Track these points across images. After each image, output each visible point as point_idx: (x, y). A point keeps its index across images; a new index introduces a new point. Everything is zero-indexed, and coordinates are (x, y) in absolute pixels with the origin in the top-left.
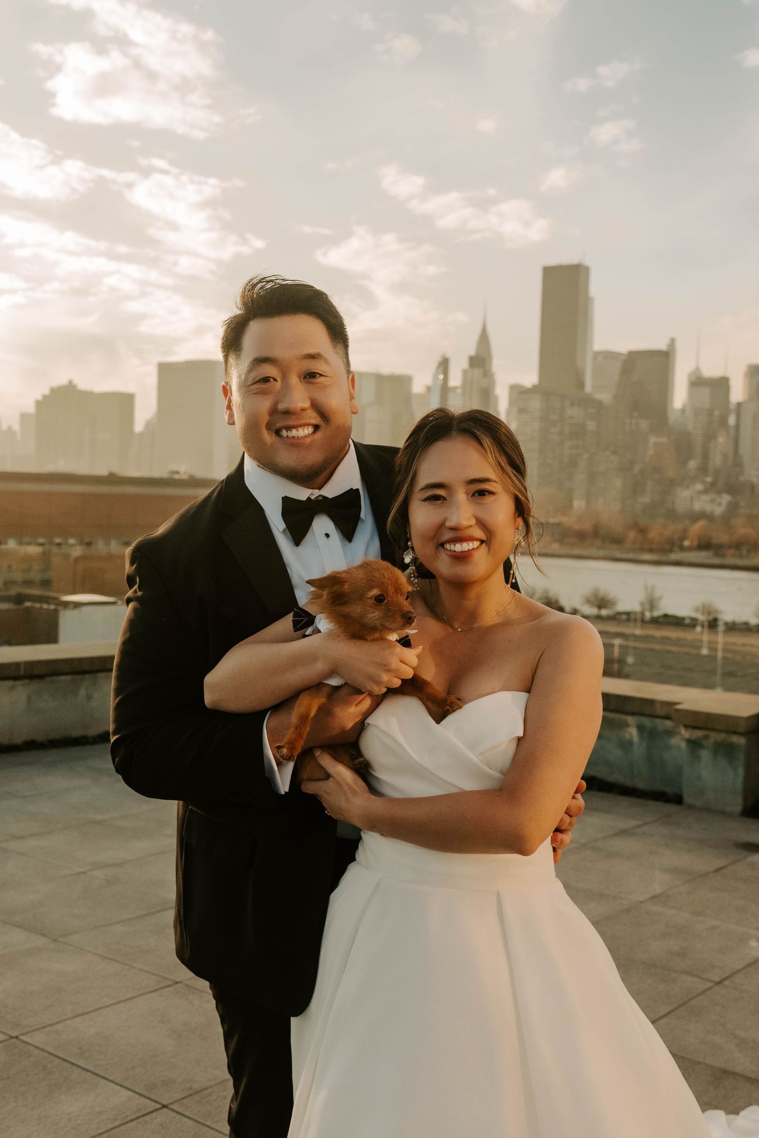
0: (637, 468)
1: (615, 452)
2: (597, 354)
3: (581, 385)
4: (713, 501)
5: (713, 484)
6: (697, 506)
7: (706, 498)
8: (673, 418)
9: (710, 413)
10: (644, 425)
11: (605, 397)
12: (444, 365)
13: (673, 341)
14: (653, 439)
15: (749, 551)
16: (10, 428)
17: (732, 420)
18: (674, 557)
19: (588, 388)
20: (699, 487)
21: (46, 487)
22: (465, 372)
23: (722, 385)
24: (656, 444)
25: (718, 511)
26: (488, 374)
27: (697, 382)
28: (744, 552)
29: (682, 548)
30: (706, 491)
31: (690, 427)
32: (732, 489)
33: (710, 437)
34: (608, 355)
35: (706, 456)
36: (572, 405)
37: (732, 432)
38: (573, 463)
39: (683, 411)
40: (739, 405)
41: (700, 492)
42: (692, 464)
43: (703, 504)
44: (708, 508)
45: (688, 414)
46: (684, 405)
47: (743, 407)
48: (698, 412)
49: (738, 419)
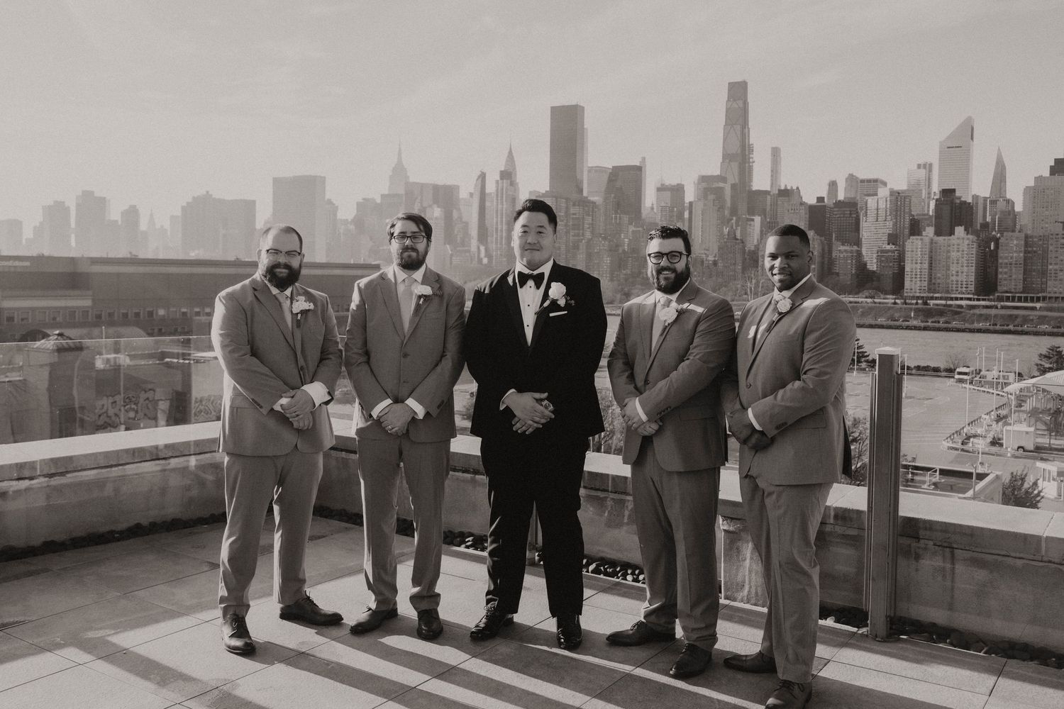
0: (621, 251)
1: (605, 239)
2: (590, 170)
3: (581, 191)
8: (645, 213)
9: (671, 209)
10: (626, 218)
11: (596, 198)
12: (483, 177)
13: (644, 159)
14: (632, 228)
16: (162, 227)
17: (686, 215)
19: (585, 194)
21: (187, 270)
22: (497, 182)
23: (678, 190)
24: (633, 231)
26: (513, 184)
27: (661, 189)
34: (599, 170)
36: (574, 205)
38: (576, 247)
39: (652, 208)
40: (691, 203)
45: (655, 210)
46: (653, 204)
47: (694, 205)
48: (663, 209)
49: (691, 213)
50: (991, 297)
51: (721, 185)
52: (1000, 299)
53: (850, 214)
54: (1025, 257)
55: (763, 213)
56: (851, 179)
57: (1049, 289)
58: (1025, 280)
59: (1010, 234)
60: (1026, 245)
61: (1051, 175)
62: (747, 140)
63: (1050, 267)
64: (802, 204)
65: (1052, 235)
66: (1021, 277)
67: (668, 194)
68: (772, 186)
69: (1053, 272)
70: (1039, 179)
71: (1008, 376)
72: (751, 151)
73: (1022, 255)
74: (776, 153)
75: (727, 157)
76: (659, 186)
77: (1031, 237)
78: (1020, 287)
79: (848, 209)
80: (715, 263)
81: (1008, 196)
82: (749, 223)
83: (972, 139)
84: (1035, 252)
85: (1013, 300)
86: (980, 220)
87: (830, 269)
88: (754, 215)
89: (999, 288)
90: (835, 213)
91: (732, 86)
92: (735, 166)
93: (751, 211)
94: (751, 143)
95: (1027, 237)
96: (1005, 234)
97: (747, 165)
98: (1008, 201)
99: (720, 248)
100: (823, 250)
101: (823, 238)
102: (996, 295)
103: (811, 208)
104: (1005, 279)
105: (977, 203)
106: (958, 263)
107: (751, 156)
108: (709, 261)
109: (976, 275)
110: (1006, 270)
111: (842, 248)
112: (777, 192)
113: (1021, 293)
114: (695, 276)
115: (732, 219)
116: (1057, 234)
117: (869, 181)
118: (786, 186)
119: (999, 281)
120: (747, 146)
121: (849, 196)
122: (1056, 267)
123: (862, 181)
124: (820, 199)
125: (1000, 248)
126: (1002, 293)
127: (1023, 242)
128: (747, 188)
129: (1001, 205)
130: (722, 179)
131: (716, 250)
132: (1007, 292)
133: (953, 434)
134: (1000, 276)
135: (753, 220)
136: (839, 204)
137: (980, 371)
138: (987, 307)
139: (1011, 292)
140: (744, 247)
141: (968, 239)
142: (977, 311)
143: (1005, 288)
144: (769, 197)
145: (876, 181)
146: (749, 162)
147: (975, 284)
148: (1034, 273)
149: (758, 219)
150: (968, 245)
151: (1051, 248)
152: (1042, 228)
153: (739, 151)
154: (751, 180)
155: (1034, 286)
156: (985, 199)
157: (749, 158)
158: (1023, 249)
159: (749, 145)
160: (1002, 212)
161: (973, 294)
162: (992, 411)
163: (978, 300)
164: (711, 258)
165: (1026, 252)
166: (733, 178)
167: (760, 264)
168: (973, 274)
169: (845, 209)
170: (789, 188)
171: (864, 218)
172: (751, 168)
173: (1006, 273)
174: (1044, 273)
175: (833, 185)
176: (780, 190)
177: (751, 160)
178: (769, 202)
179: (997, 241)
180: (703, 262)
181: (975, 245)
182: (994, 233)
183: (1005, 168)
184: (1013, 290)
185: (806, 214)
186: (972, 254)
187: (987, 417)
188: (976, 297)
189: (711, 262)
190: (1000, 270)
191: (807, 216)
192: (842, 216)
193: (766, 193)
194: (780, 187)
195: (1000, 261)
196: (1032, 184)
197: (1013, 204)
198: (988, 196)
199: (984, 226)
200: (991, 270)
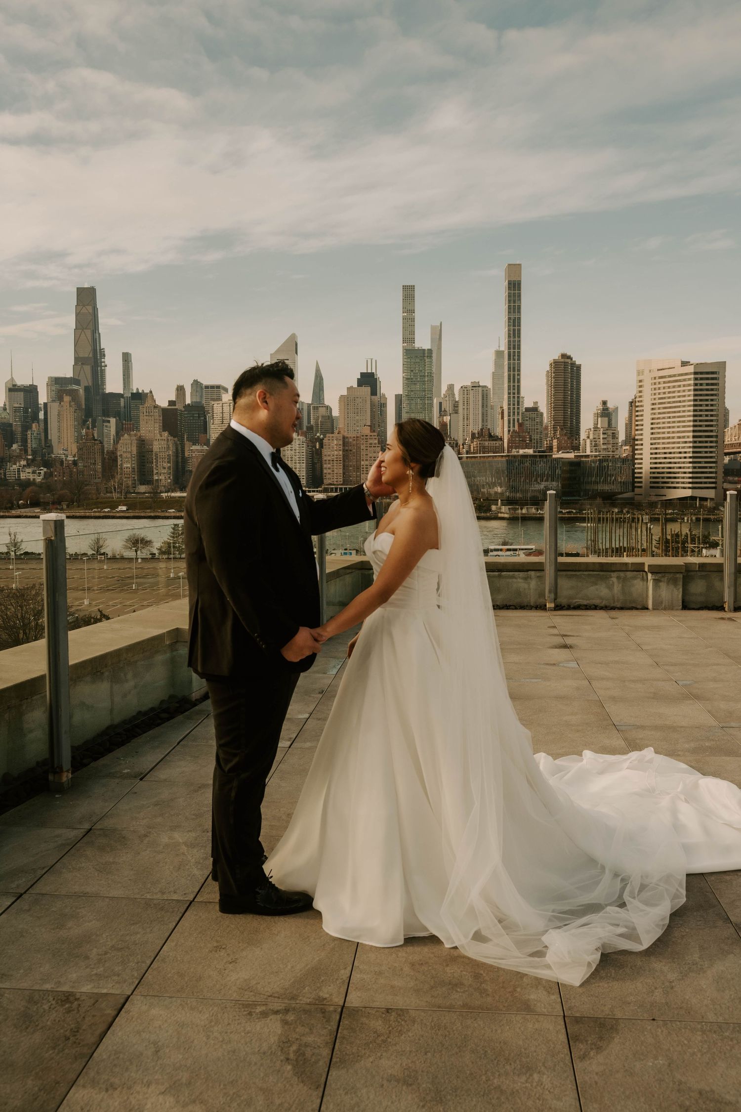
4: (34, 472)
5: (33, 460)
6: (23, 476)
7: (30, 470)
9: (26, 410)
15: (68, 506)
17: (41, 415)
18: (14, 512)
20: (23, 463)
23: (31, 391)
25: (39, 479)
27: (13, 389)
28: (65, 507)
29: (19, 507)
30: (28, 465)
31: (11, 422)
32: (47, 464)
33: (26, 428)
35: (24, 441)
37: (42, 425)
39: (4, 409)
40: (45, 404)
41: (24, 466)
42: (15, 446)
43: (27, 475)
44: (31, 477)
45: (8, 411)
46: (5, 405)
47: (49, 406)
48: (16, 410)
49: (46, 414)
50: (319, 489)
51: (75, 387)
52: (326, 490)
53: (199, 417)
54: (343, 454)
55: (117, 415)
56: (196, 384)
58: (344, 473)
59: (331, 435)
60: (344, 444)
61: (358, 386)
62: (98, 345)
63: (362, 463)
64: (156, 407)
65: (363, 436)
66: (341, 471)
67: (21, 395)
68: (124, 389)
69: (365, 467)
70: (350, 389)
72: (103, 355)
73: (341, 453)
74: (126, 358)
75: (79, 361)
76: (11, 386)
77: (347, 437)
78: (341, 480)
79: (197, 412)
80: (75, 463)
81: (327, 403)
82: (105, 424)
83: (296, 353)
84: (351, 451)
86: (306, 423)
87: (183, 467)
88: (109, 416)
89: (325, 481)
90: (186, 416)
91: (81, 291)
92: (88, 369)
93: (106, 413)
94: (102, 348)
95: (344, 438)
96: (328, 435)
97: (99, 368)
98: (327, 407)
99: (80, 449)
100: (177, 449)
101: (176, 439)
102: (323, 487)
103: (164, 411)
104: (330, 474)
105: (302, 409)
106: (291, 460)
107: (103, 360)
108: (69, 461)
109: (306, 471)
110: (329, 466)
111: (194, 447)
112: (130, 395)
113: (342, 485)
114: (56, 476)
115: (88, 421)
116: (367, 436)
117: (212, 387)
118: (137, 389)
119: (324, 475)
120: (98, 351)
121: (194, 400)
122: (367, 463)
123: (207, 387)
124: (171, 403)
125: (324, 447)
126: (327, 485)
127: (341, 442)
128: (100, 391)
129: (322, 411)
130: (74, 381)
131: (75, 450)
132: (331, 484)
134: (325, 471)
135: (109, 422)
136: (187, 407)
139: (334, 485)
140: (103, 447)
141: (299, 439)
143: (330, 482)
144: (122, 400)
145: (218, 387)
146: (101, 366)
147: (307, 478)
148: (351, 468)
149: (113, 421)
150: (299, 445)
151: (362, 447)
152: (355, 430)
153: (91, 355)
154: (103, 383)
155: (351, 478)
156: (309, 405)
157: (101, 362)
158: (341, 449)
159: (100, 350)
160: (323, 417)
164: (70, 458)
165: (344, 451)
166: (86, 381)
167: (119, 464)
168: (305, 470)
169: (194, 412)
170: (140, 391)
171: (212, 421)
172: (103, 372)
173: (329, 468)
174: (358, 468)
175: (180, 390)
176: (132, 394)
177: (103, 364)
178: (122, 404)
179: (321, 441)
180: (62, 462)
181: (305, 445)
182: (318, 434)
183: (323, 379)
184: (335, 483)
185: (160, 416)
186: (302, 452)
189: (70, 462)
190: (325, 466)
191: (161, 418)
192: (191, 418)
193: (120, 396)
194: (132, 390)
195: (325, 458)
196: (345, 393)
197: (331, 409)
198: (310, 402)
199: (310, 428)
200: (318, 466)
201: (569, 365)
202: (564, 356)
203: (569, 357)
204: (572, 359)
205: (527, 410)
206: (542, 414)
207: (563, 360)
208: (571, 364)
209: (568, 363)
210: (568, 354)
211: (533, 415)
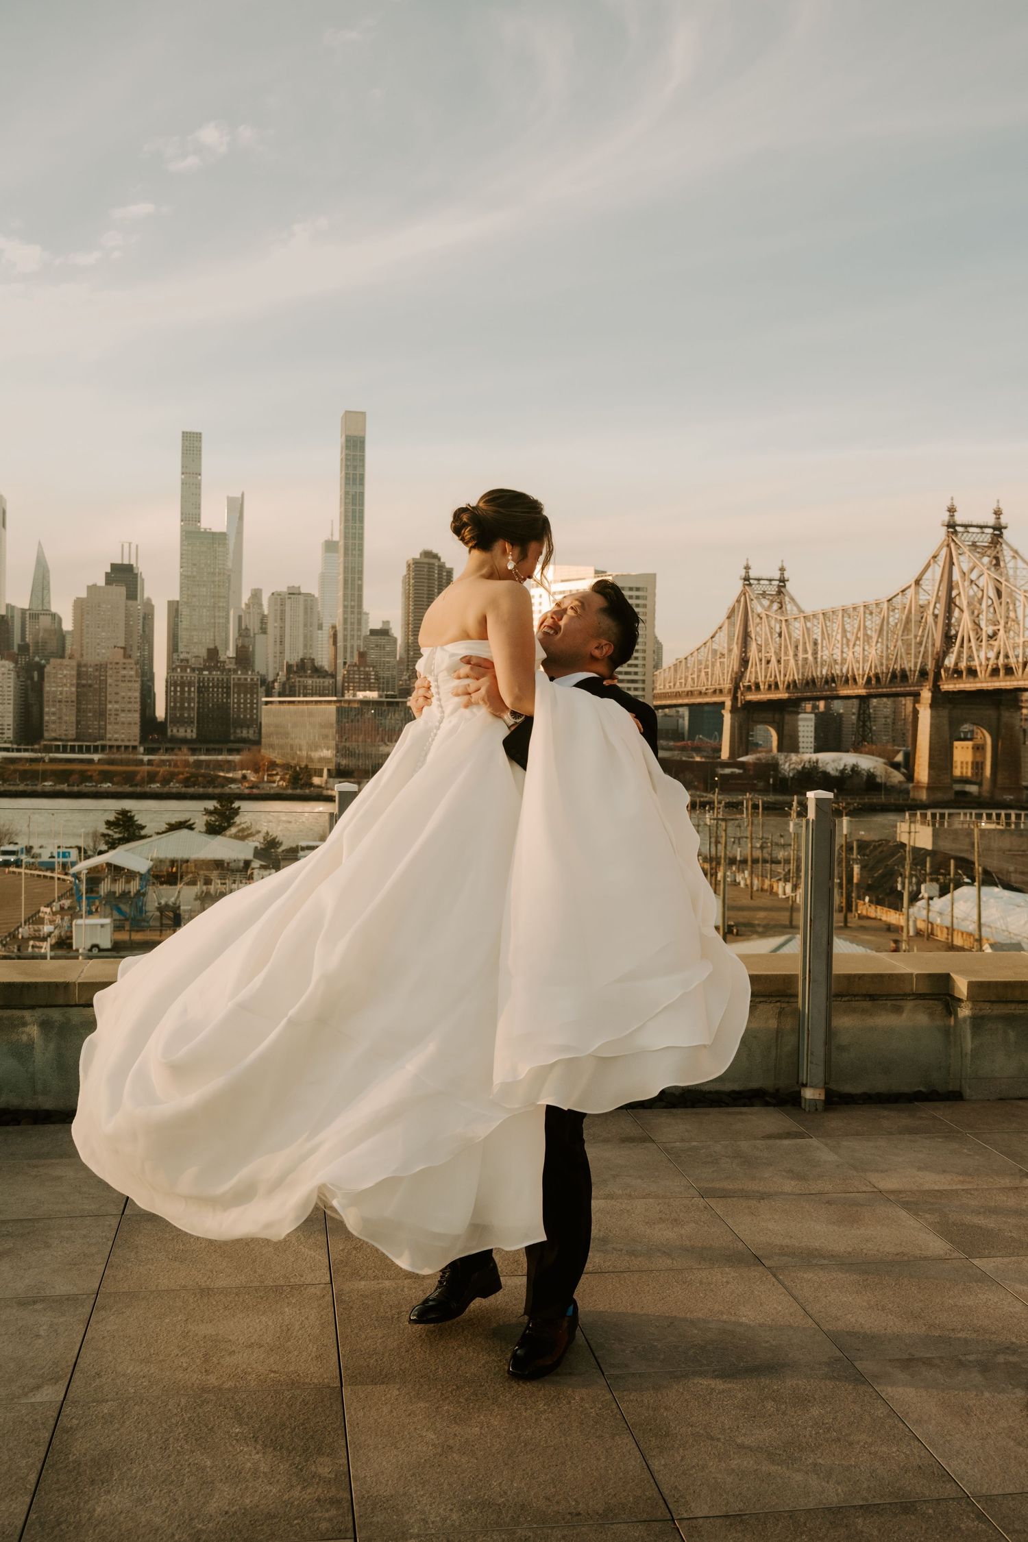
50: (36, 747)
52: (47, 749)
54: (77, 692)
57: (109, 736)
58: (78, 722)
59: (59, 661)
60: (79, 675)
61: (107, 584)
63: (109, 706)
65: (111, 663)
66: (74, 719)
69: (113, 712)
70: (92, 589)
71: (69, 853)
73: (74, 689)
77: (85, 666)
78: (72, 733)
81: (54, 609)
84: (90, 686)
85: (65, 751)
86: (17, 640)
89: (46, 735)
95: (79, 666)
96: (52, 660)
98: (54, 616)
102: (43, 743)
104: (54, 722)
105: (13, 617)
109: (16, 717)
110: (53, 709)
113: (74, 740)
116: (117, 663)
119: (45, 724)
122: (116, 706)
125: (46, 679)
126: (49, 740)
127: (74, 673)
129: (45, 621)
132: (56, 739)
133: (6, 937)
134: (46, 718)
137: (31, 847)
138: (32, 760)
139: (60, 740)
141: (4, 666)
142: (20, 767)
143: (53, 735)
147: (14, 729)
148: (90, 715)
150: (4, 674)
151: (109, 681)
152: (98, 655)
155: (90, 731)
156: (23, 611)
158: (75, 681)
160: (46, 630)
161: (11, 742)
162: (54, 901)
163: (19, 750)
165: (78, 686)
168: (11, 715)
173: (54, 714)
174: (102, 714)
179: (41, 669)
181: (13, 675)
182: (37, 659)
183: (48, 571)
184: (63, 737)
186: (9, 687)
187: (48, 910)
188: (15, 746)
190: (46, 709)
195: (47, 697)
196: (84, 594)
197: (60, 620)
198: (27, 607)
199: (24, 648)
200: (35, 709)
201: (436, 568)
202: (428, 554)
203: (436, 557)
204: (439, 559)
205: (373, 632)
206: (395, 640)
207: (426, 560)
208: (439, 566)
209: (433, 564)
210: (435, 551)
211: (382, 640)
